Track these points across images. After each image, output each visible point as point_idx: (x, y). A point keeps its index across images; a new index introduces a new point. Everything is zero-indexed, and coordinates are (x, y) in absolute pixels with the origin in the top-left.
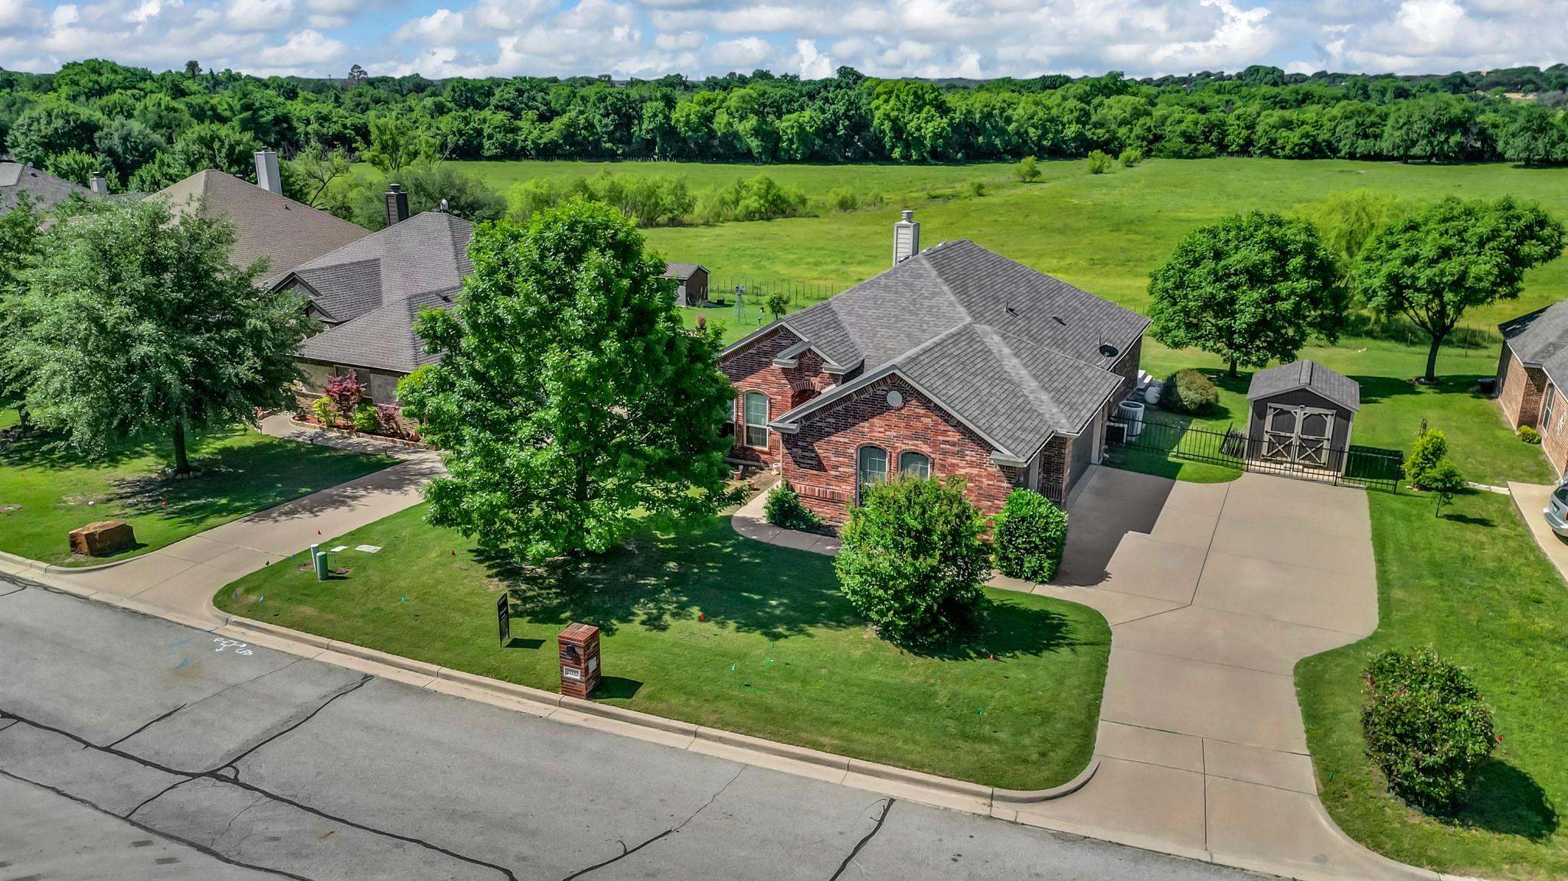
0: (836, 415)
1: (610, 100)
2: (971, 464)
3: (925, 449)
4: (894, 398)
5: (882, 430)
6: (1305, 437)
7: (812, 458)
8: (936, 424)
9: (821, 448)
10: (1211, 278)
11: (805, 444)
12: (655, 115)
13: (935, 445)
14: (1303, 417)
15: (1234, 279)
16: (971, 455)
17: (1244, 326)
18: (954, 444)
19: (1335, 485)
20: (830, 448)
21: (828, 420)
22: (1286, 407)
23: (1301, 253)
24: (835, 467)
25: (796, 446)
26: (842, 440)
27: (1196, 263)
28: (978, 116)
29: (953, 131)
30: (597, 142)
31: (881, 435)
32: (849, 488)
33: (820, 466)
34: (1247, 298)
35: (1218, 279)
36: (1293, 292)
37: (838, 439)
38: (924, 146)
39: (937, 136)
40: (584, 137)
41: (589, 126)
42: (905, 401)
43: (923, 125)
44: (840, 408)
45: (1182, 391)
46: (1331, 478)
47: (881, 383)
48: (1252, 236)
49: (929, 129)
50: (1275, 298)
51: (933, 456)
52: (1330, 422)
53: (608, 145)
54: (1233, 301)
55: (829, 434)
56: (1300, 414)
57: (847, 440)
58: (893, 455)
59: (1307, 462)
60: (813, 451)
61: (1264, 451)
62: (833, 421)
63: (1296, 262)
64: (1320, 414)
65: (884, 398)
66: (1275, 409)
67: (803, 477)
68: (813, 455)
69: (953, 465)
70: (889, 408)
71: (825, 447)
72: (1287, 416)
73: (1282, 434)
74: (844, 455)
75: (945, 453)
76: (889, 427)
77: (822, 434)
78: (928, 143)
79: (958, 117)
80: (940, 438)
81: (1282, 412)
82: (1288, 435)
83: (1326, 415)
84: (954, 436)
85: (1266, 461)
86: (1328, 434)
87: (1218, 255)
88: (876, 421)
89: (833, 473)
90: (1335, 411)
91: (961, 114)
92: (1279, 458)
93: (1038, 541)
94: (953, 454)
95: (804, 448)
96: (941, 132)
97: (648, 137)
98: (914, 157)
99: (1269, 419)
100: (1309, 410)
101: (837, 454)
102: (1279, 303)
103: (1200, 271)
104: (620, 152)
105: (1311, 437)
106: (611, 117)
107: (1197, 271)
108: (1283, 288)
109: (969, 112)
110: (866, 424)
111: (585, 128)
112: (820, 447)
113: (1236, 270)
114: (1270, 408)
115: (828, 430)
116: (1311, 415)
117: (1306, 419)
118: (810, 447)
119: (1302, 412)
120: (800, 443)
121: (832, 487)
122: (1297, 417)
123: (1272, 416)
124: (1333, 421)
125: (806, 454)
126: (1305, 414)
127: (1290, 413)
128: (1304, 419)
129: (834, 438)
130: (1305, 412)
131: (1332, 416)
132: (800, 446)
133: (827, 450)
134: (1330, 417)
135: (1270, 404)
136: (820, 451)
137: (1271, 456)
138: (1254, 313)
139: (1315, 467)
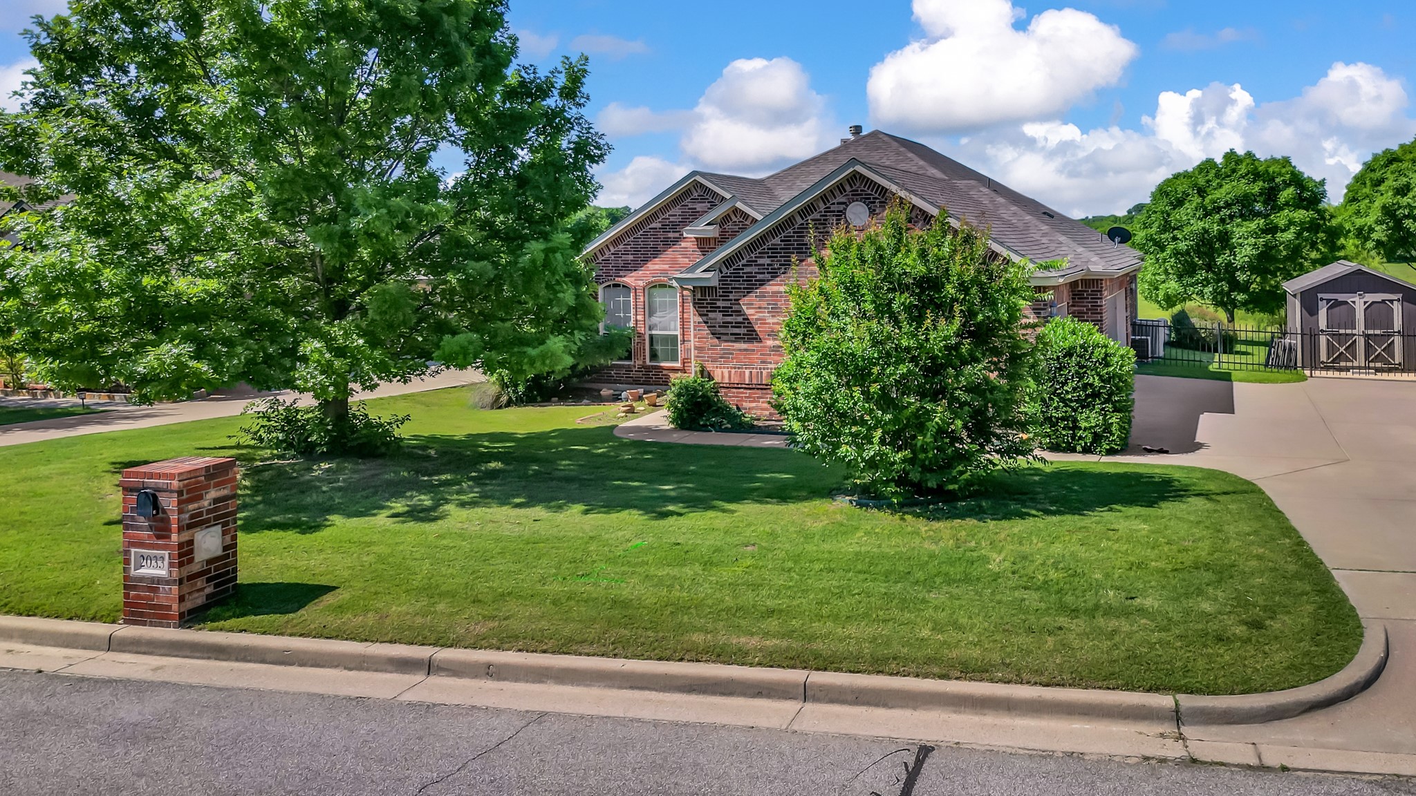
0: (772, 252)
4: (857, 212)
6: (1371, 332)
7: (738, 325)
9: (752, 307)
10: (1200, 213)
11: (727, 304)
14: (1363, 308)
15: (1225, 212)
17: (1247, 259)
20: (764, 304)
21: (760, 261)
22: (1341, 297)
23: (1290, 185)
24: (770, 334)
25: (714, 308)
26: (782, 289)
27: (1180, 203)
33: (751, 335)
34: (1244, 229)
35: (1208, 213)
36: (1291, 223)
37: (776, 288)
42: (873, 215)
44: (777, 240)
47: (837, 193)
50: (1272, 230)
52: (1397, 308)
54: (1228, 234)
55: (762, 283)
56: (1359, 303)
57: (787, 289)
59: (1378, 365)
60: (739, 312)
61: (1323, 357)
62: (768, 261)
63: (1287, 194)
64: (1383, 301)
65: (840, 214)
66: (1328, 301)
67: (725, 356)
68: (740, 319)
71: (757, 303)
72: (1344, 308)
73: (1342, 331)
77: (752, 284)
81: (1338, 304)
82: (1349, 331)
83: (1391, 301)
85: (1327, 368)
86: (1398, 325)
87: (1202, 192)
89: (770, 343)
90: (1400, 296)
92: (1343, 364)
95: (725, 312)
99: (1323, 314)
100: (1371, 297)
101: (772, 312)
102: (1279, 234)
103: (1189, 207)
105: (1377, 332)
107: (1182, 210)
108: (1281, 219)
112: (750, 305)
113: (1226, 202)
114: (1322, 299)
115: (760, 277)
116: (1373, 303)
117: (1369, 307)
118: (735, 308)
119: (1362, 301)
120: (719, 304)
121: (770, 366)
122: (1357, 307)
123: (1325, 309)
124: (1400, 307)
125: (729, 319)
126: (1365, 303)
127: (1346, 303)
128: (1366, 310)
129: (770, 288)
130: (1365, 300)
131: (1398, 300)
132: (719, 307)
133: (760, 308)
134: (1395, 302)
135: (1320, 296)
136: (748, 312)
137: (1333, 362)
138: (1256, 244)
139: (1390, 370)
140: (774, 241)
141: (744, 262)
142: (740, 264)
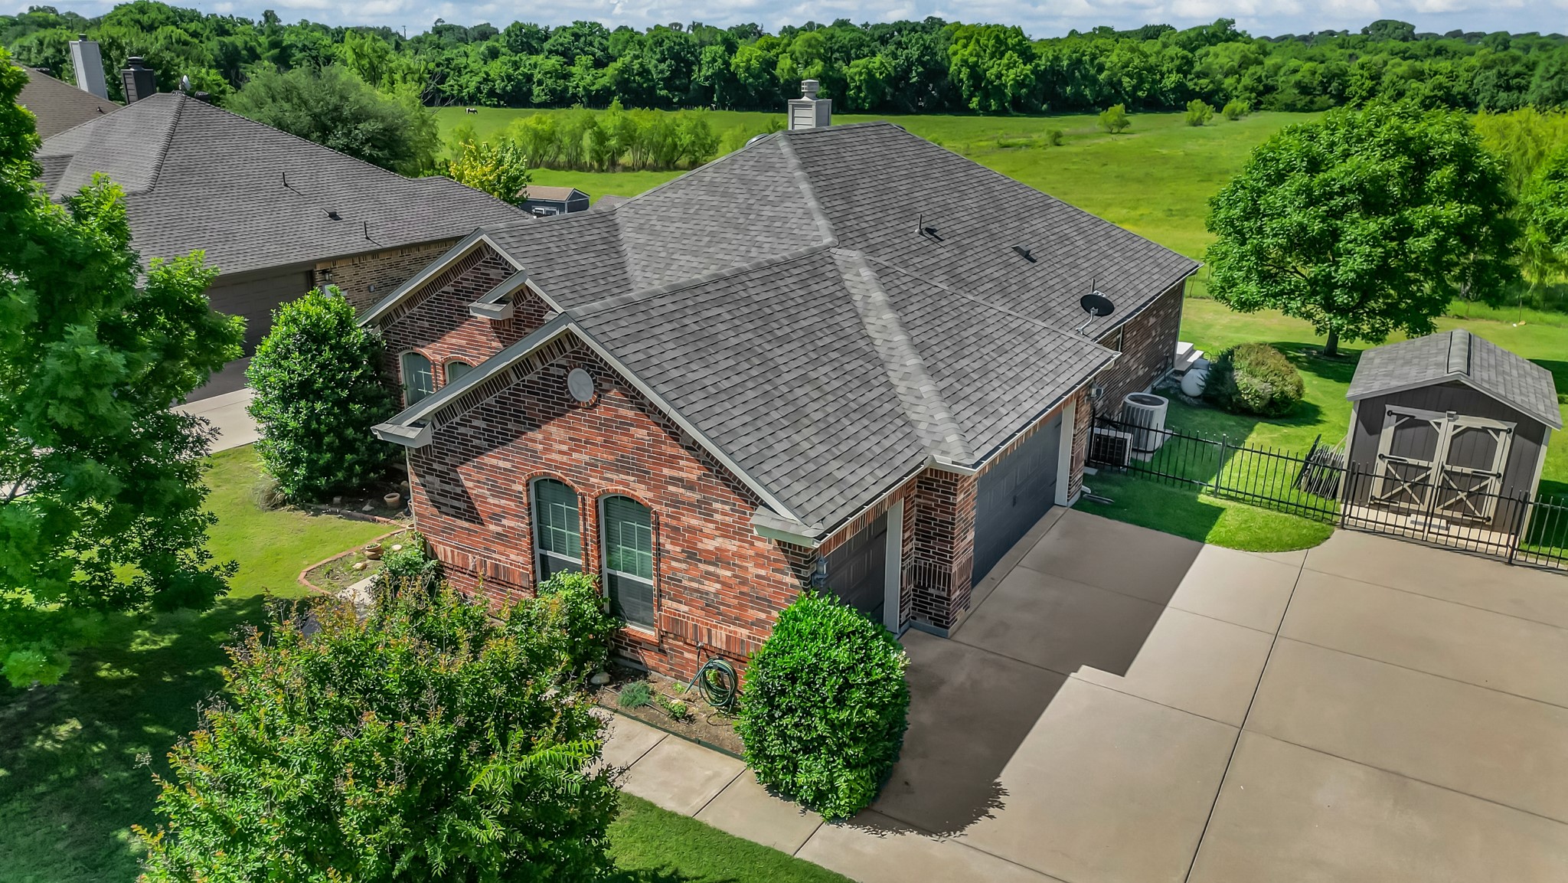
0: (488, 414)
1: (667, 44)
2: (724, 531)
3: (642, 493)
4: (580, 385)
5: (565, 448)
6: (1457, 469)
7: (457, 497)
8: (657, 442)
9: (470, 478)
10: (1301, 199)
11: (444, 468)
12: (714, 60)
13: (658, 485)
14: (1451, 433)
15: (1338, 202)
16: (723, 510)
17: (1352, 275)
18: (690, 486)
19: (1510, 562)
20: (484, 478)
21: (476, 423)
22: (1420, 414)
23: (1450, 161)
24: (496, 518)
25: (431, 471)
26: (501, 464)
27: (1280, 178)
28: (1065, 63)
29: (1037, 79)
30: (652, 89)
31: (565, 459)
32: (521, 559)
33: (471, 514)
34: (1359, 231)
35: (1312, 202)
36: (1435, 222)
37: (494, 462)
38: (1004, 94)
39: (1019, 84)
40: (640, 85)
41: (644, 72)
42: (600, 392)
43: (1004, 72)
44: (490, 400)
45: (1241, 378)
46: (1503, 550)
47: (556, 351)
48: (1371, 134)
49: (1010, 77)
50: (1405, 231)
51: (656, 508)
52: (1503, 442)
53: (664, 92)
54: (1335, 235)
55: (480, 451)
56: (1446, 427)
57: (508, 465)
58: (589, 501)
59: (1456, 514)
60: (457, 482)
61: (1376, 488)
62: (483, 424)
63: (1443, 175)
64: (1485, 430)
65: (562, 381)
66: (1400, 416)
67: (447, 530)
68: (459, 490)
69: (692, 530)
70: (574, 405)
71: (475, 476)
72: (1422, 429)
73: (1410, 461)
74: (507, 494)
75: (676, 502)
76: (577, 444)
77: (470, 453)
78: (1008, 92)
79: (1043, 64)
80: (666, 471)
81: (1413, 422)
82: (1423, 463)
83: (1497, 432)
84: (692, 471)
85: (1378, 506)
86: (1499, 464)
87: (1315, 165)
88: (553, 429)
89: (492, 527)
90: (1513, 425)
92: (1404, 505)
93: (822, 728)
94: (692, 507)
95: (442, 476)
96: (1023, 80)
97: (707, 84)
98: (993, 108)
99: (1387, 433)
100: (1465, 421)
101: (497, 492)
102: (1411, 240)
103: (1286, 189)
104: (675, 100)
105: (1464, 469)
106: (668, 62)
107: (1280, 190)
108: (1418, 216)
110: (538, 435)
111: (639, 74)
112: (468, 475)
113: (1342, 187)
114: (1390, 413)
115: (476, 442)
116: (1468, 429)
117: (1459, 435)
118: (452, 475)
119: (1452, 425)
120: (435, 466)
121: (494, 556)
122: (1441, 431)
123: (1392, 429)
124: (1509, 441)
125: (447, 487)
126: (1456, 427)
127: (1427, 423)
128: (1454, 437)
129: (488, 460)
130: (1456, 423)
131: (1509, 431)
132: (435, 470)
133: (479, 482)
134: (1503, 434)
135: (1389, 407)
136: (468, 484)
137: (1389, 499)
138: (1368, 256)
139: (1472, 525)
140: (487, 400)
141: (457, 419)
142: (454, 421)
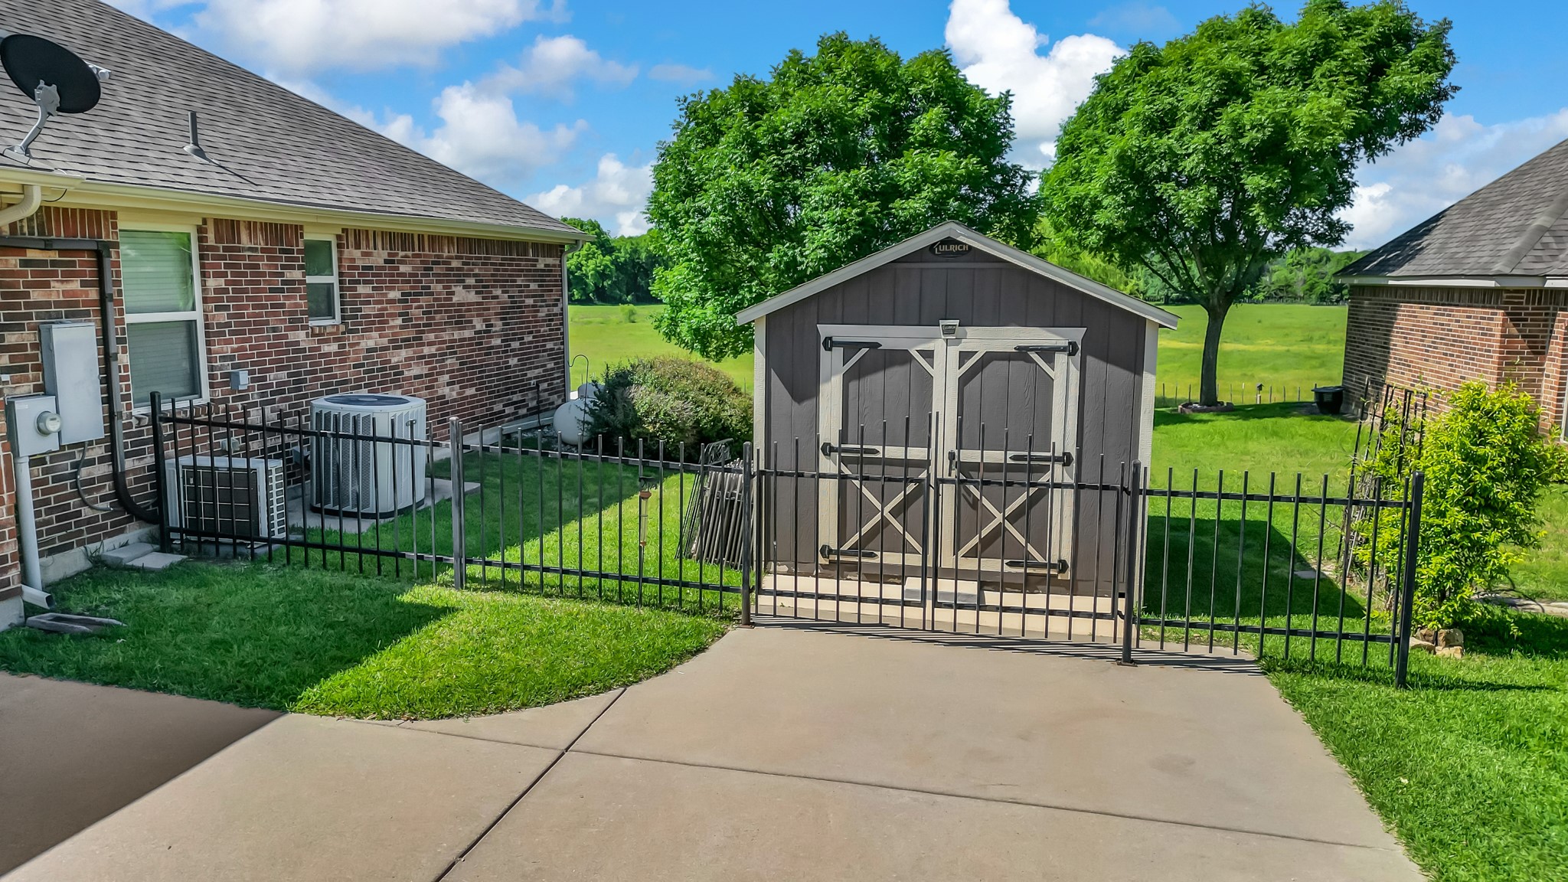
14: (955, 373)
19: (1127, 659)
22: (890, 337)
38: (586, 284)
39: (602, 275)
45: (642, 397)
46: (1105, 628)
49: (590, 268)
52: (1064, 374)
56: (945, 357)
59: (992, 565)
61: (828, 525)
64: (1023, 354)
66: (851, 347)
72: (897, 373)
73: (888, 451)
81: (879, 360)
82: (911, 451)
83: (1048, 353)
85: (839, 570)
86: (1063, 434)
90: (1077, 334)
91: (626, 253)
92: (892, 558)
96: (604, 270)
98: (576, 297)
99: (831, 391)
100: (982, 339)
105: (994, 456)
109: (635, 251)
114: (830, 344)
116: (989, 357)
117: (975, 369)
119: (954, 352)
122: (936, 372)
123: (837, 381)
124: (1075, 374)
126: (964, 356)
127: (902, 357)
128: (964, 381)
130: (965, 346)
131: (1071, 350)
134: (1061, 359)
135: (825, 330)
137: (859, 549)
139: (1028, 585)
